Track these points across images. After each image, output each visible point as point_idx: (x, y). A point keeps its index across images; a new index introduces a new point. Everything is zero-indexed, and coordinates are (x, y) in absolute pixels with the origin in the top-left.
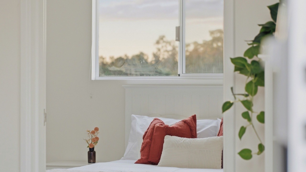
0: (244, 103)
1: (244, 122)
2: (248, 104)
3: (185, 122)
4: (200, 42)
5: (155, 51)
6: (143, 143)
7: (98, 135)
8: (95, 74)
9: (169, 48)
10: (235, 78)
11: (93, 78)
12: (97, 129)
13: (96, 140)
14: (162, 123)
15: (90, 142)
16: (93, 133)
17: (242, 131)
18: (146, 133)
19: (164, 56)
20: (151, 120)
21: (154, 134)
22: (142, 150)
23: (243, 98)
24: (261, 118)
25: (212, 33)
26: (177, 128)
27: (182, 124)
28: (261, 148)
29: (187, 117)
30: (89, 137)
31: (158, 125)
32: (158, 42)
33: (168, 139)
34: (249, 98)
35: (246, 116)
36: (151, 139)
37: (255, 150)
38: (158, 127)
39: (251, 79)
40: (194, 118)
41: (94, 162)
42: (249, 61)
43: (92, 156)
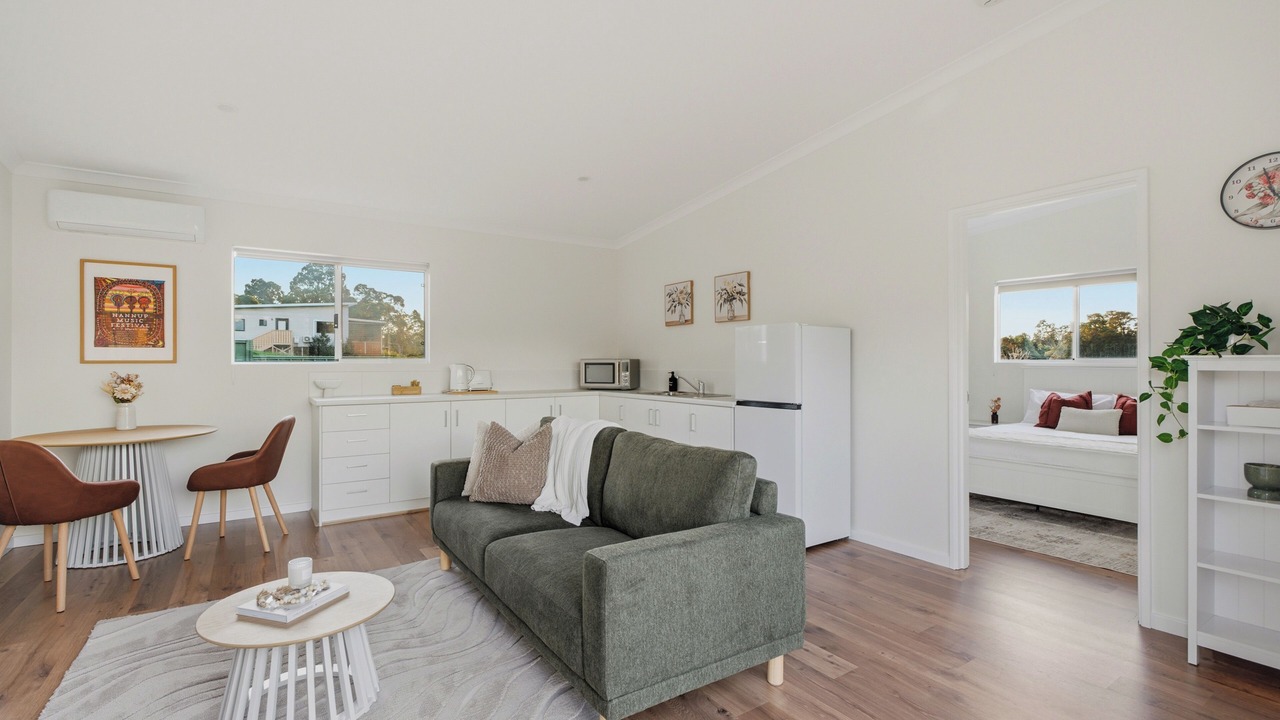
0: (1162, 395)
1: (1164, 411)
2: (1168, 397)
3: (1081, 396)
5: (1036, 332)
6: (1041, 412)
7: (1001, 403)
9: (1049, 330)
10: (1150, 372)
12: (999, 399)
13: (998, 407)
14: (1059, 397)
15: (993, 408)
16: (996, 401)
17: (1161, 419)
18: (1044, 403)
19: (1044, 335)
20: (1048, 394)
21: (1052, 405)
22: (1040, 417)
23: (1162, 391)
24: (1184, 408)
25: (1090, 317)
26: (1073, 401)
27: (1078, 398)
28: (1183, 433)
29: (1083, 392)
30: (992, 405)
32: (1039, 326)
33: (1065, 410)
34: (1169, 391)
35: (1165, 405)
36: (1049, 409)
37: (1175, 434)
38: (1055, 399)
39: (1170, 374)
40: (1090, 394)
41: (997, 422)
42: (1170, 360)
43: (995, 419)
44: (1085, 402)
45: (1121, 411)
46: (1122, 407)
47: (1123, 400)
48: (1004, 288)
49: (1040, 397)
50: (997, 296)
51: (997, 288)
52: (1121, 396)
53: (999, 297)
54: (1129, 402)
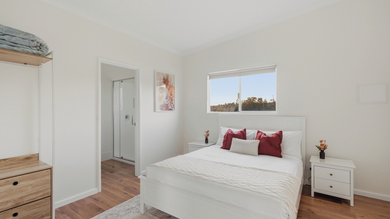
3: (241, 132)
4: (245, 100)
6: (224, 140)
7: (209, 133)
8: (209, 111)
11: (208, 112)
12: (208, 131)
13: (208, 135)
14: (232, 132)
15: (206, 136)
16: (207, 132)
18: (225, 135)
20: (227, 129)
21: (228, 136)
22: (223, 143)
26: (238, 134)
27: (240, 132)
30: (205, 134)
31: (230, 133)
33: (234, 139)
36: (227, 139)
38: (230, 134)
40: (245, 130)
41: (208, 143)
43: (207, 141)
44: (243, 135)
45: (258, 141)
46: (259, 139)
47: (260, 134)
48: (211, 77)
49: (224, 131)
50: (209, 81)
51: (208, 77)
52: (259, 132)
53: (209, 82)
54: (262, 136)
